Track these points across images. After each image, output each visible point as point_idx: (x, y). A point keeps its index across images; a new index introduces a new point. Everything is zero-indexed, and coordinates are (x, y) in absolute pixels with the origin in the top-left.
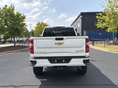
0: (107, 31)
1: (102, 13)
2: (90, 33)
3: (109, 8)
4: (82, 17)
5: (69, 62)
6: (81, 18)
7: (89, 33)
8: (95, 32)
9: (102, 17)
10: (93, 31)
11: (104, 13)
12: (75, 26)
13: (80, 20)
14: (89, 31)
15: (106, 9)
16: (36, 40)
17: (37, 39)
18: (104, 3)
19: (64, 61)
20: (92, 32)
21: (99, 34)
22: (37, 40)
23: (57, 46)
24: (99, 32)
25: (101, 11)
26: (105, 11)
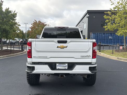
0: (117, 34)
1: (111, 12)
2: (97, 36)
3: (119, 5)
4: (89, 16)
6: (87, 17)
7: (96, 35)
8: (104, 35)
9: (110, 16)
10: (102, 34)
11: (113, 12)
12: (81, 26)
13: (86, 20)
14: (96, 34)
15: (116, 6)
20: (100, 35)
21: (108, 37)
24: (109, 35)
25: (110, 10)
26: (115, 10)
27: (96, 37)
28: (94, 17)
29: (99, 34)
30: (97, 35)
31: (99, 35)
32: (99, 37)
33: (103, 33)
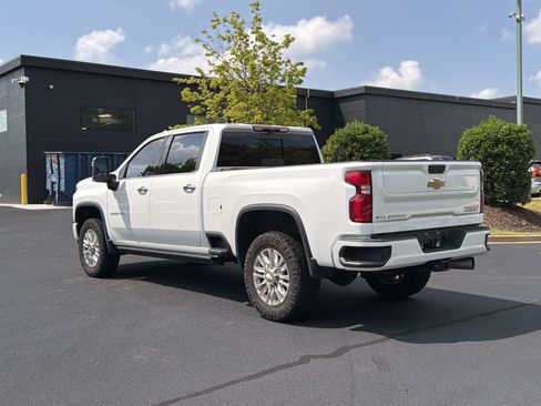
5: (458, 247)
16: (380, 173)
17: (383, 168)
18: (210, 37)
19: (438, 245)
22: (385, 173)
23: (432, 192)
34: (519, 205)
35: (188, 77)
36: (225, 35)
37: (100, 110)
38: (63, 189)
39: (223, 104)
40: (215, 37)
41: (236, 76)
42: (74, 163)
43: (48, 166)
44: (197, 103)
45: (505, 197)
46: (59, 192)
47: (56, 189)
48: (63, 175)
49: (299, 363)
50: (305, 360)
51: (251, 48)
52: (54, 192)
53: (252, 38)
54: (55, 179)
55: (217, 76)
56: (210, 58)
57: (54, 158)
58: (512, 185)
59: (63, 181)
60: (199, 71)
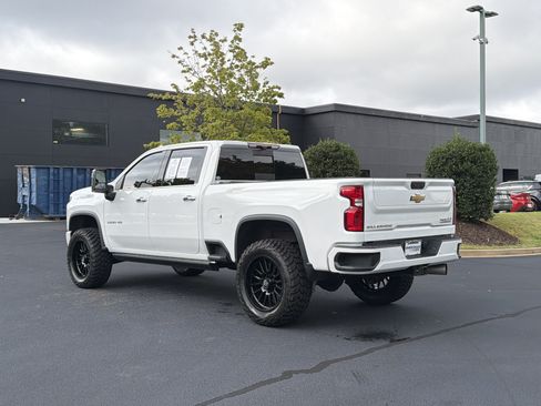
2: (57, 181)
5: (435, 254)
7: (51, 177)
10: (75, 171)
14: (52, 171)
16: (371, 188)
18: (186, 53)
20: (68, 174)
23: (414, 205)
27: (52, 182)
28: (23, 100)
29: (61, 171)
30: (54, 175)
31: (61, 176)
32: (61, 183)
33: (78, 169)
34: (482, 220)
35: (164, 93)
36: (201, 52)
37: (71, 124)
38: (34, 203)
39: (199, 121)
40: (191, 53)
41: (212, 94)
42: (46, 177)
43: (19, 179)
44: (173, 119)
45: (470, 213)
46: (31, 206)
47: (27, 203)
48: (34, 189)
49: (281, 378)
50: (287, 375)
51: (227, 65)
52: (25, 206)
53: (229, 56)
54: (26, 193)
55: (193, 93)
56: (187, 74)
57: (26, 171)
58: (476, 201)
59: (34, 195)
60: (176, 87)
